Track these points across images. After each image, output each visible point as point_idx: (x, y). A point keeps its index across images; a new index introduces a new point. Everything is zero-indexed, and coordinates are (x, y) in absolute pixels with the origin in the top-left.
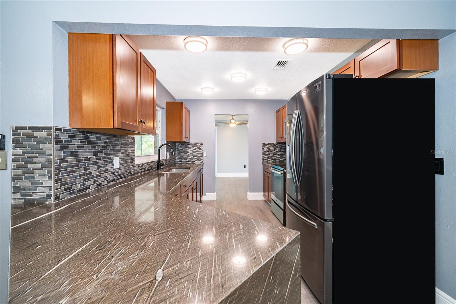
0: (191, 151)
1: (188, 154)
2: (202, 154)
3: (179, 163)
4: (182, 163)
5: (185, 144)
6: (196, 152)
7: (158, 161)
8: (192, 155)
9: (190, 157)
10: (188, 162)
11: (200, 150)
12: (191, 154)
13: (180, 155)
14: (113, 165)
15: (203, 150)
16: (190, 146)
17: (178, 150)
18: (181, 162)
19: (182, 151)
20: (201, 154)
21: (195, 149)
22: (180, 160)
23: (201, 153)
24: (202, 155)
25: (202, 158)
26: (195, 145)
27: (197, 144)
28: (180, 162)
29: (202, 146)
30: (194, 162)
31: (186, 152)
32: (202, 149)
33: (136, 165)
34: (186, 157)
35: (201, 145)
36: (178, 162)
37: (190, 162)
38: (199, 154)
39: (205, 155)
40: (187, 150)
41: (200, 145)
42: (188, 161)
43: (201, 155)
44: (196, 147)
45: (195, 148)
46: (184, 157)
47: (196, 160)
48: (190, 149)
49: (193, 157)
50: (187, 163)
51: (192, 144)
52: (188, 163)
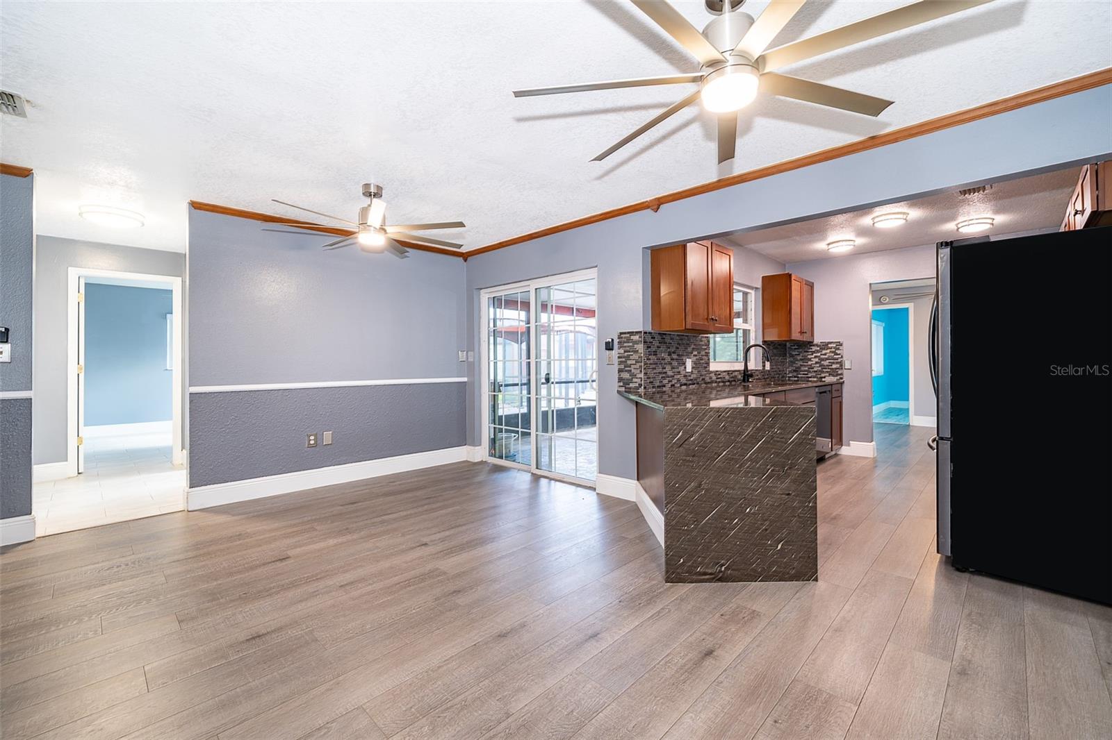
0: (816, 357)
1: (810, 363)
2: (841, 364)
3: (792, 381)
4: (798, 381)
5: (806, 345)
6: (827, 359)
7: (744, 370)
8: (818, 365)
9: (815, 369)
10: (810, 379)
11: (835, 356)
12: (816, 363)
13: (794, 365)
14: (685, 368)
15: (844, 356)
16: (814, 348)
17: (792, 356)
18: (796, 379)
19: (799, 358)
20: (837, 363)
21: (825, 354)
22: (795, 374)
23: (839, 360)
24: (841, 366)
25: (840, 372)
26: (825, 346)
27: (829, 345)
28: (795, 377)
29: (841, 348)
30: (823, 379)
31: (806, 360)
32: (839, 354)
33: (712, 372)
34: (807, 369)
35: (837, 345)
36: (789, 377)
37: (815, 379)
38: (833, 363)
39: (847, 365)
40: (809, 357)
41: (835, 345)
42: (811, 377)
43: (838, 366)
44: (828, 351)
45: (824, 352)
46: (803, 369)
47: (827, 375)
48: (815, 355)
49: (820, 368)
50: (808, 381)
51: (819, 344)
52: (811, 381)
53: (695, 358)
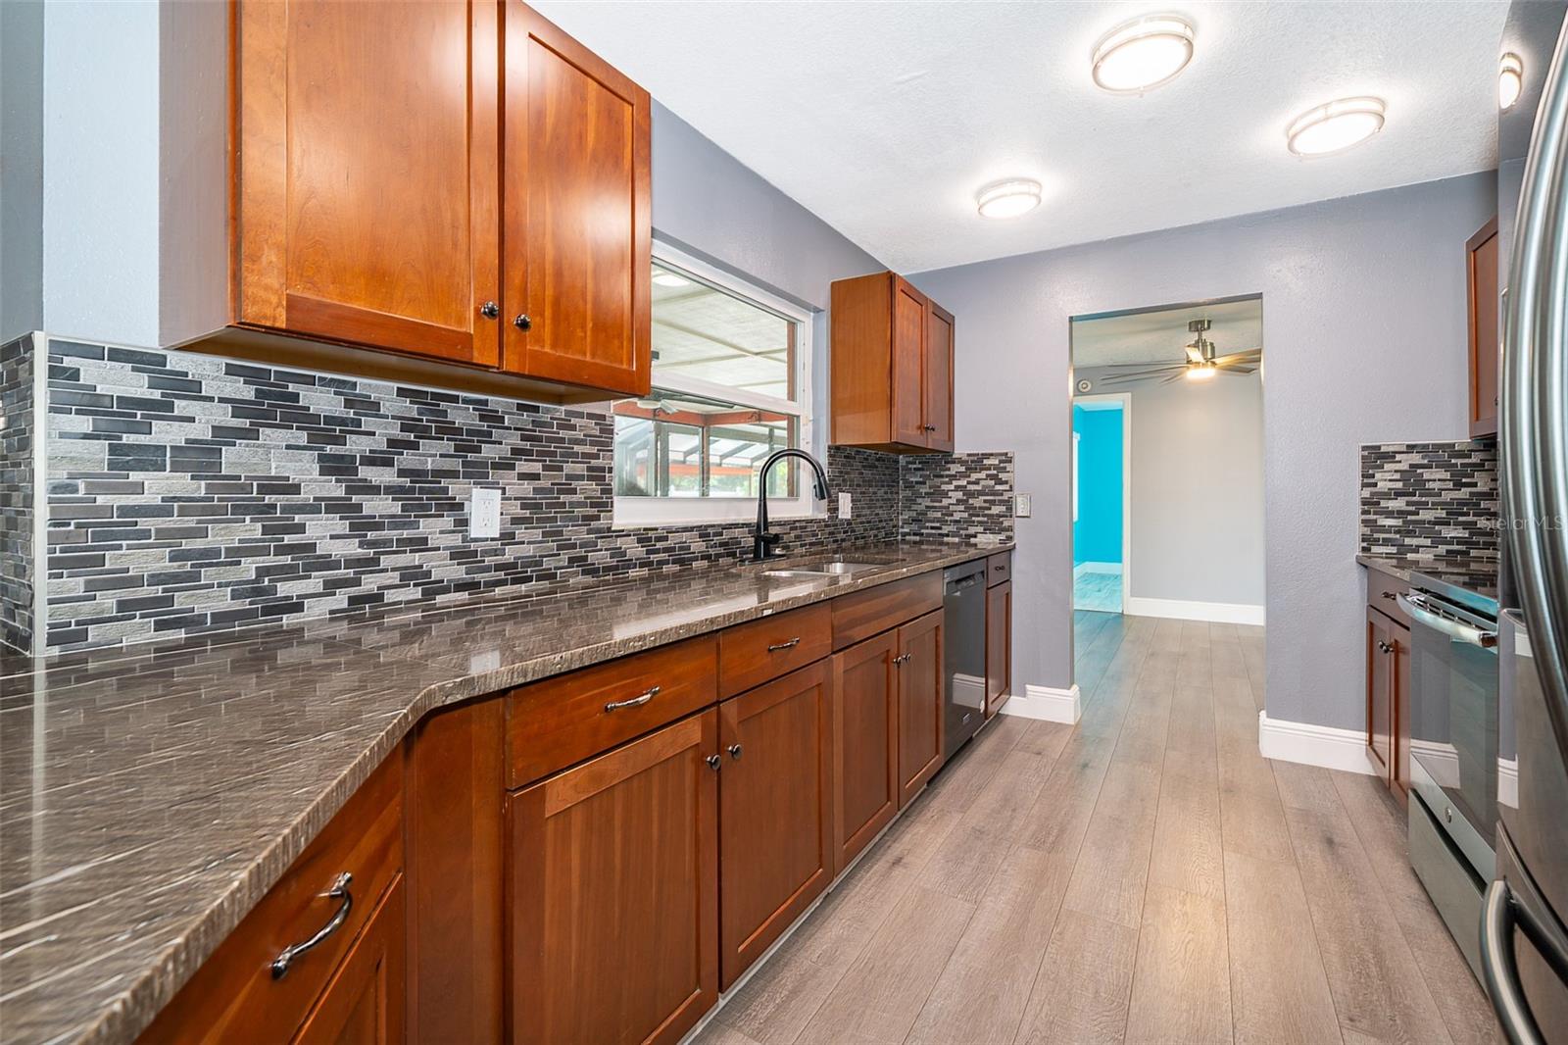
0: (957, 488)
1: (945, 502)
2: (1009, 504)
3: (908, 542)
4: (921, 543)
5: (936, 459)
6: (980, 493)
7: (758, 525)
8: (962, 508)
9: (957, 516)
10: (946, 539)
11: (998, 487)
12: (959, 502)
13: (915, 507)
14: (463, 523)
15: (1015, 488)
16: (955, 469)
17: (909, 486)
18: (918, 538)
19: (923, 491)
20: (1002, 502)
21: (976, 482)
22: (915, 527)
23: (1005, 497)
24: (1010, 509)
25: (1006, 524)
26: (976, 462)
27: (985, 462)
28: (915, 534)
29: (1009, 466)
30: (973, 540)
31: (938, 494)
32: (1006, 482)
33: (622, 534)
34: (939, 515)
35: (1000, 462)
36: (904, 535)
37: (957, 540)
38: (993, 502)
39: (1021, 507)
40: (944, 487)
41: (997, 462)
42: (947, 535)
43: (1004, 508)
44: (983, 475)
45: (974, 476)
46: (931, 515)
47: (980, 529)
48: (955, 483)
49: (966, 515)
50: (942, 543)
51: (965, 458)
52: (948, 544)
53: (527, 488)
